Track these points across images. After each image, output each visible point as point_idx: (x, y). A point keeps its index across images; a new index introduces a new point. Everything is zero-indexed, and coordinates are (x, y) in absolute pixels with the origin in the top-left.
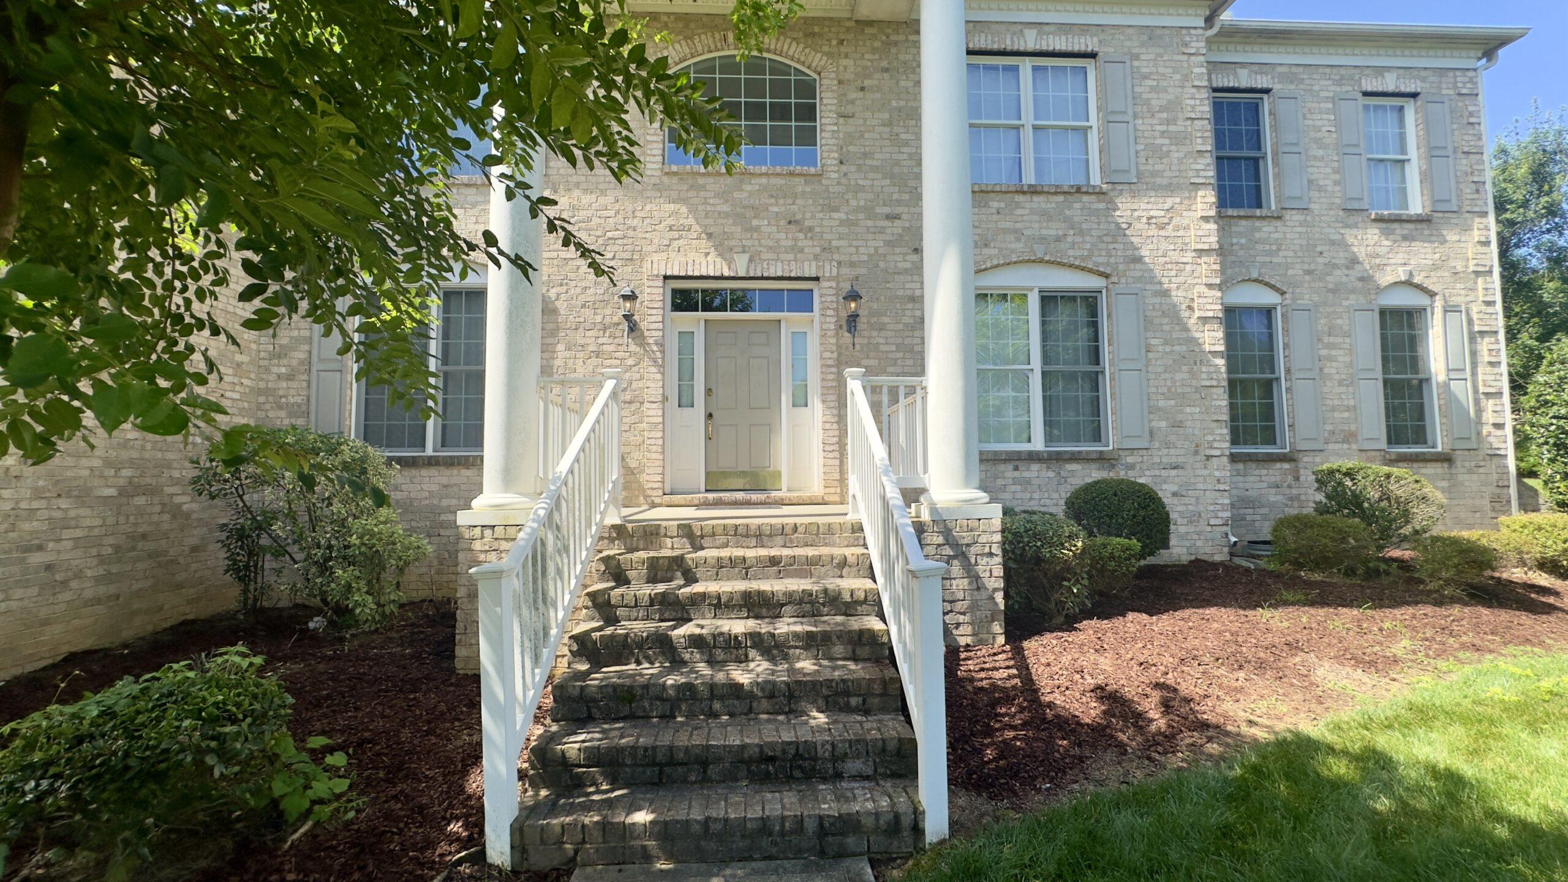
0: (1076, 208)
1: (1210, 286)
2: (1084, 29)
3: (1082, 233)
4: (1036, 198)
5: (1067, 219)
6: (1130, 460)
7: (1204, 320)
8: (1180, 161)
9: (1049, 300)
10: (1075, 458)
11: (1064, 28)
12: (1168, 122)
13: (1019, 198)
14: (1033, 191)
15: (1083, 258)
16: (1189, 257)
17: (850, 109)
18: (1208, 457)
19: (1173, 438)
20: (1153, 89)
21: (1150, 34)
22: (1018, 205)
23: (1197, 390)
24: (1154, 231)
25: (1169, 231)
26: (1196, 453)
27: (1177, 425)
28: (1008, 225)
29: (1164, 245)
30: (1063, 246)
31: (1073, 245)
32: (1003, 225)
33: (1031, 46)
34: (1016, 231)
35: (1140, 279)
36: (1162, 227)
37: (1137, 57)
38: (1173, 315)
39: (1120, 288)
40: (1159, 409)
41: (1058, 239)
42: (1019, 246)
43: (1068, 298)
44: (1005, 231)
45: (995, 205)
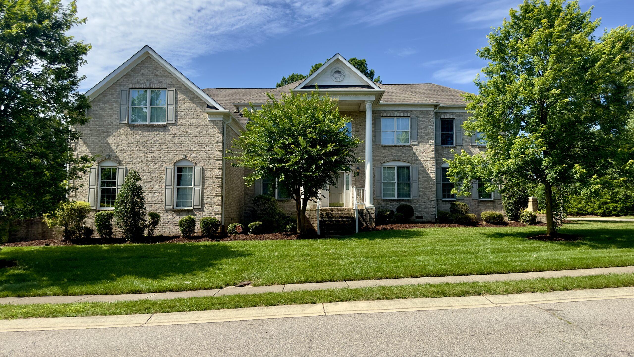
0: (404, 150)
1: (433, 165)
2: (407, 111)
3: (405, 154)
4: (396, 148)
5: (403, 152)
6: (415, 201)
7: (431, 172)
8: (427, 139)
9: (399, 168)
10: (403, 200)
11: (403, 111)
12: (425, 131)
13: (392, 148)
14: (396, 146)
15: (406, 160)
16: (428, 159)
17: (358, 130)
18: (431, 201)
19: (424, 197)
20: (422, 124)
21: (422, 112)
22: (392, 149)
23: (430, 187)
24: (421, 154)
25: (424, 154)
26: (429, 200)
27: (425, 194)
28: (390, 153)
29: (423, 157)
30: (402, 157)
31: (404, 157)
32: (389, 153)
33: (396, 115)
34: (392, 154)
35: (418, 164)
36: (423, 153)
37: (419, 117)
38: (425, 171)
39: (413, 166)
40: (421, 191)
41: (401, 156)
42: (392, 157)
43: (403, 167)
44: (389, 154)
45: (387, 149)
